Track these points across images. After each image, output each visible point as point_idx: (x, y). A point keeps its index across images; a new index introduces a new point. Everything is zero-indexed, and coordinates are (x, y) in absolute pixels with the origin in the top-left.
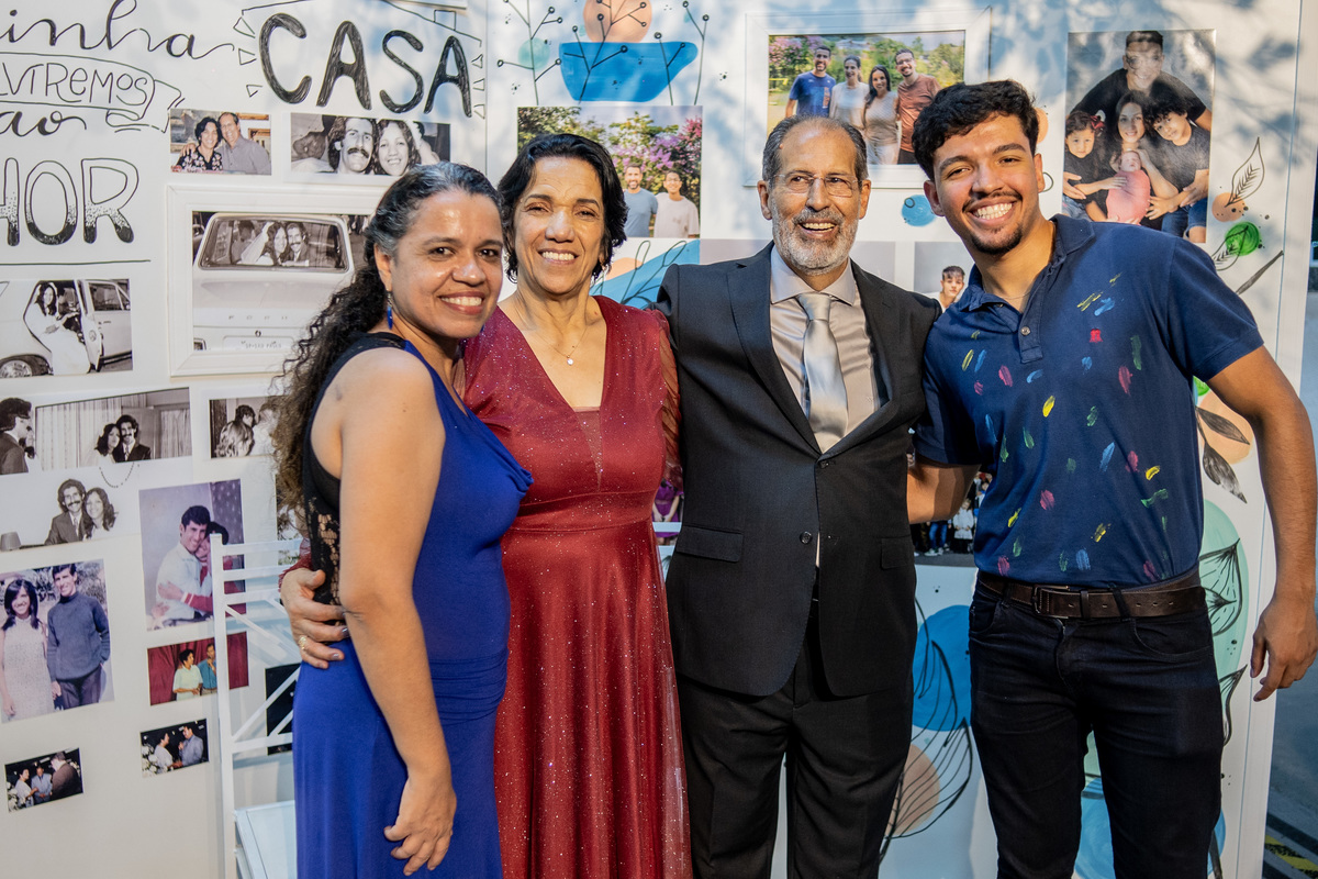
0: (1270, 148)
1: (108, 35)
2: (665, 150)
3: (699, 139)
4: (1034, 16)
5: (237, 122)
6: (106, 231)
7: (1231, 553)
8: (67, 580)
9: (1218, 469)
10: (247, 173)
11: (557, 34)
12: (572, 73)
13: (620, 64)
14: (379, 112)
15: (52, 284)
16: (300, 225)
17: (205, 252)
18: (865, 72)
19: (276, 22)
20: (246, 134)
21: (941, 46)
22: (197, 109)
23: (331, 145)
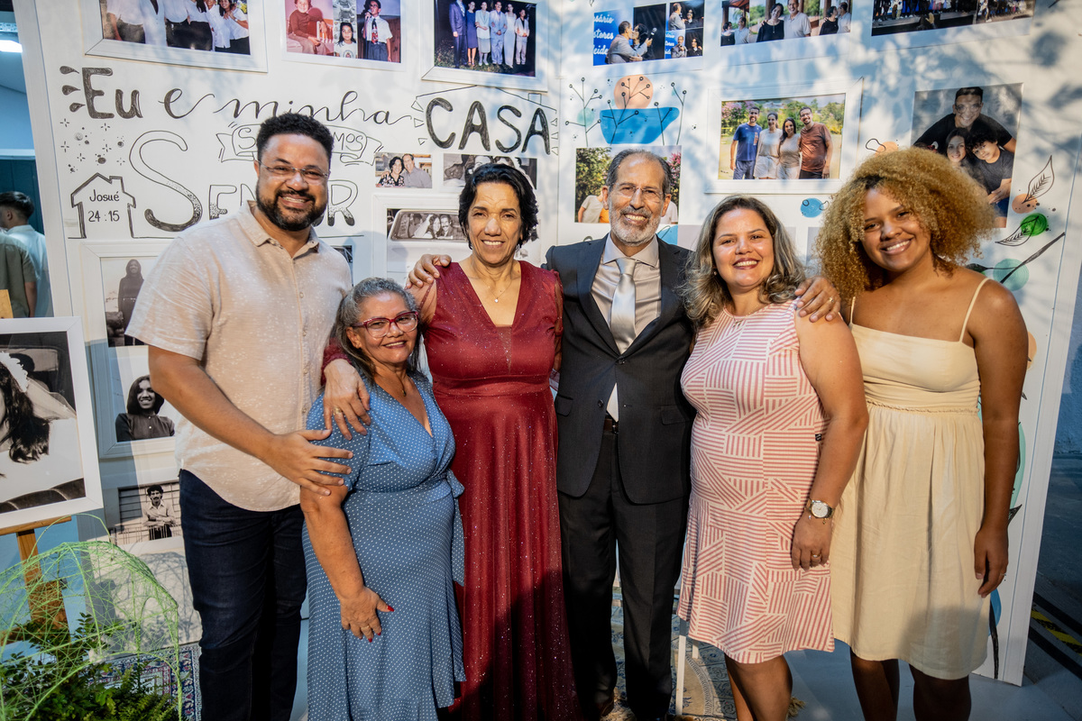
1: (341, 113)
3: (679, 165)
4: (892, 81)
5: (413, 159)
6: (340, 220)
10: (418, 188)
11: (599, 105)
12: (607, 128)
13: (634, 121)
14: (495, 152)
16: (448, 216)
17: (394, 231)
18: (780, 123)
19: (435, 103)
20: (418, 166)
21: (830, 104)
22: (390, 152)
23: (467, 171)
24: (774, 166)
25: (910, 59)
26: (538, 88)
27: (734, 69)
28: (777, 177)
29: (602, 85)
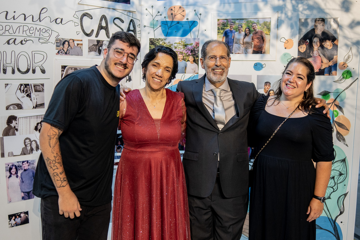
0: (354, 50)
1: (40, 18)
2: (189, 50)
3: (198, 47)
4: (290, 14)
5: (74, 42)
6: (38, 70)
7: (344, 161)
8: (26, 165)
9: (340, 138)
10: (76, 55)
11: (160, 18)
12: (164, 29)
13: (177, 27)
15: (23, 85)
18: (243, 29)
19: (85, 15)
20: (76, 45)
21: (264, 22)
22: (63, 38)
23: (99, 48)
24: (242, 48)
25: (296, 5)
26: (131, 10)
27: (222, 5)
28: (243, 53)
29: (162, 10)
